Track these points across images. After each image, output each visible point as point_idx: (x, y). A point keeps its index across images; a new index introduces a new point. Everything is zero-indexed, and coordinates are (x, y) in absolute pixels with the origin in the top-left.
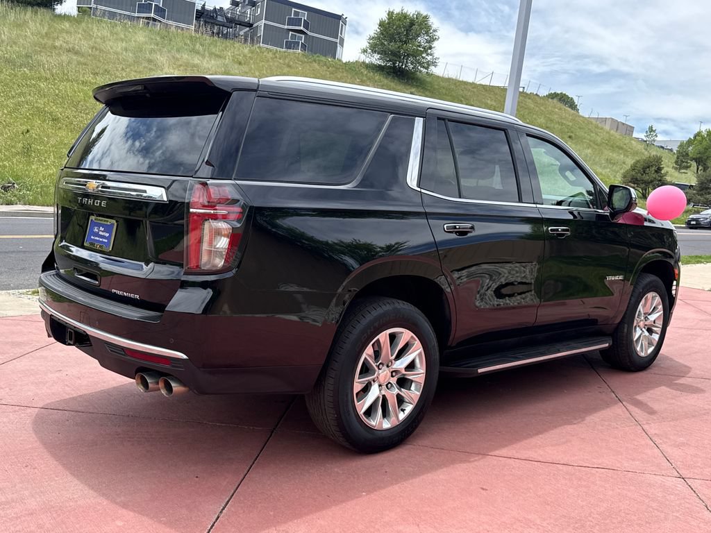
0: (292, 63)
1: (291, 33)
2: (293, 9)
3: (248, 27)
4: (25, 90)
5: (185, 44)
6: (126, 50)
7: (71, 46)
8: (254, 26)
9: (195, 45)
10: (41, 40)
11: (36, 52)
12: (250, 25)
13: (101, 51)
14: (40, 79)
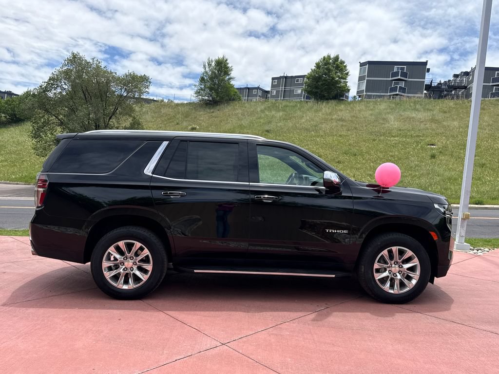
0: (486, 107)
1: (494, 87)
2: (496, 72)
3: (463, 89)
4: (309, 143)
5: (410, 106)
6: (371, 115)
7: (340, 117)
8: (468, 87)
9: (416, 106)
10: (326, 116)
11: (321, 123)
12: (465, 88)
13: (357, 117)
14: (318, 136)
